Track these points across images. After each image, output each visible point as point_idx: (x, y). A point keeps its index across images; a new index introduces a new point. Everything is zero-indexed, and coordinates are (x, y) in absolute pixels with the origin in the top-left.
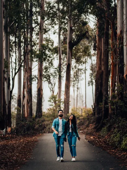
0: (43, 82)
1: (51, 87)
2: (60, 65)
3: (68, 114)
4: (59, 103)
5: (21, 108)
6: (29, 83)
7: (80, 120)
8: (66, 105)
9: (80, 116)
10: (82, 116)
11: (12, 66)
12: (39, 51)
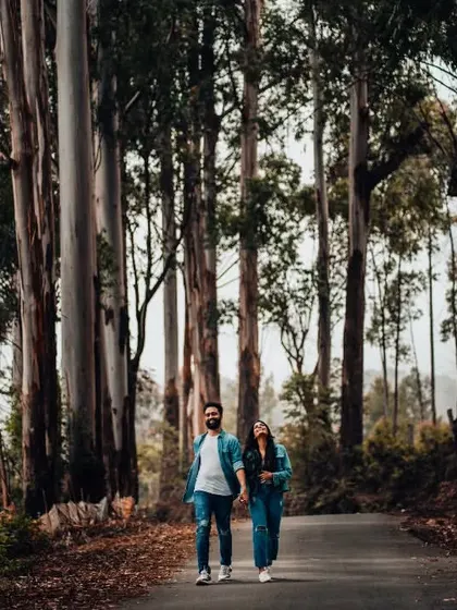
0: (260, 324)
1: (292, 343)
2: (324, 258)
3: (357, 447)
4: (323, 406)
5: (177, 429)
6: (206, 332)
7: (401, 467)
8: (351, 410)
9: (403, 452)
10: (411, 451)
11: (134, 266)
12: (241, 207)
